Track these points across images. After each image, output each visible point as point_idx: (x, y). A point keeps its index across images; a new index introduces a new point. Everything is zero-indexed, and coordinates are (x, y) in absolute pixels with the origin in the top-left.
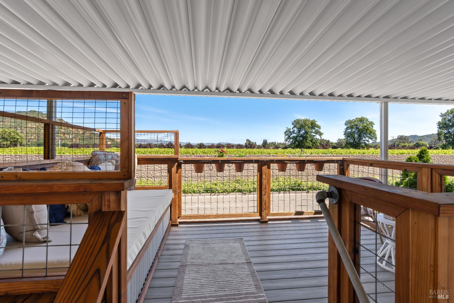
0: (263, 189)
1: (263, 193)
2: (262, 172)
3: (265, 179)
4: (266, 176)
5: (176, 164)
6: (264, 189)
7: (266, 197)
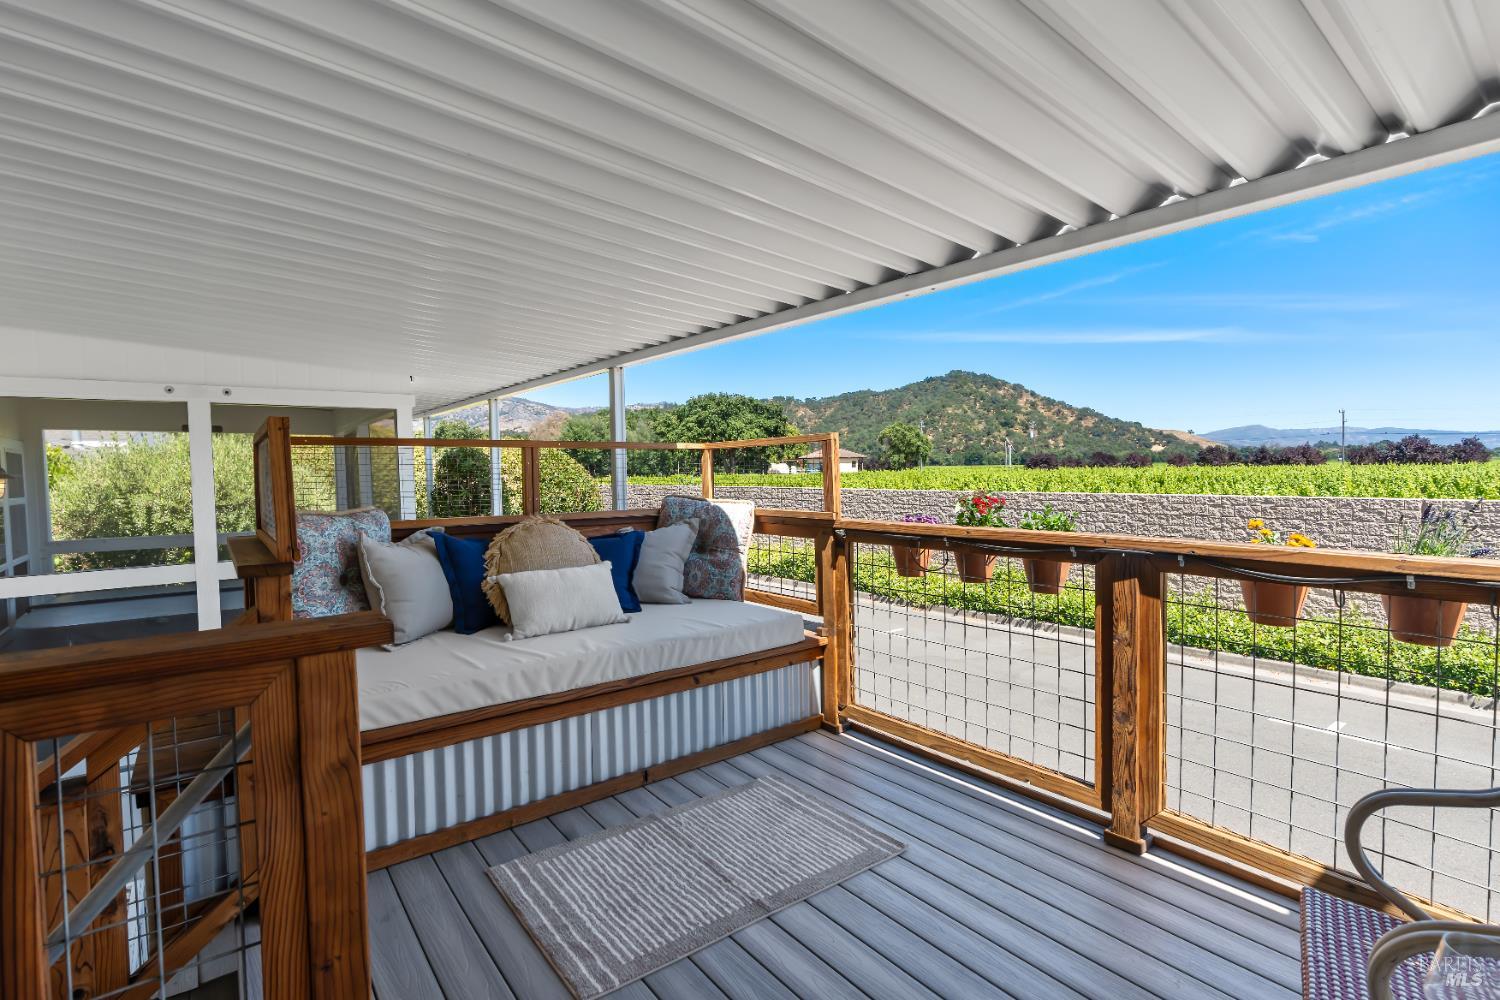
0: (1116, 687)
1: (1119, 706)
2: (1112, 605)
3: (1129, 645)
4: (1132, 628)
5: (832, 539)
6: (1125, 689)
7: (1131, 728)
